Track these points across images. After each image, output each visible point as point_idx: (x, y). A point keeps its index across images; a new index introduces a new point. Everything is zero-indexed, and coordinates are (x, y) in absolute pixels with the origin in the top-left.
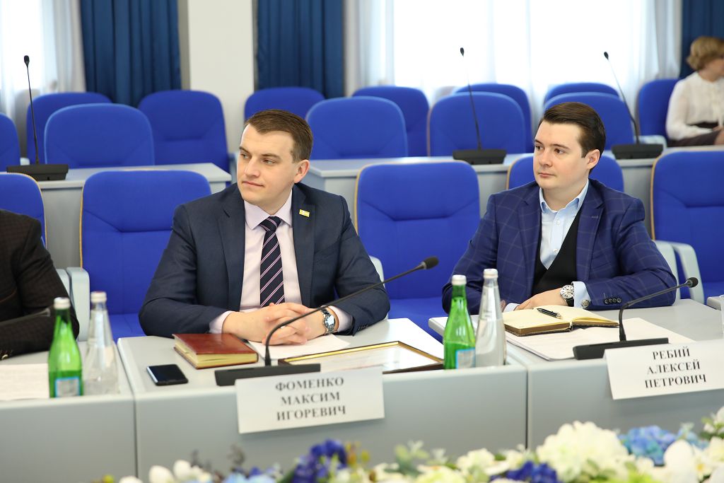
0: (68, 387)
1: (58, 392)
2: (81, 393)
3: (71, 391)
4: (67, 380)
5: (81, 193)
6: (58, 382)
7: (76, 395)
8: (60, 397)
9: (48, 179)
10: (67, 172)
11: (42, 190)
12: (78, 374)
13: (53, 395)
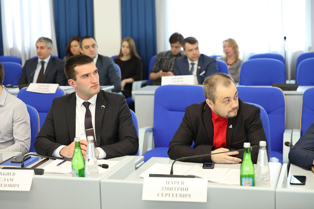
0: (247, 182)
1: (243, 184)
2: (253, 185)
3: (249, 183)
4: (247, 179)
5: (302, 97)
6: (243, 179)
7: (251, 186)
8: (244, 186)
9: (289, 90)
10: (298, 87)
11: (285, 95)
12: (252, 177)
13: (241, 185)
